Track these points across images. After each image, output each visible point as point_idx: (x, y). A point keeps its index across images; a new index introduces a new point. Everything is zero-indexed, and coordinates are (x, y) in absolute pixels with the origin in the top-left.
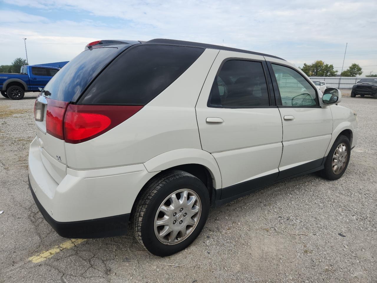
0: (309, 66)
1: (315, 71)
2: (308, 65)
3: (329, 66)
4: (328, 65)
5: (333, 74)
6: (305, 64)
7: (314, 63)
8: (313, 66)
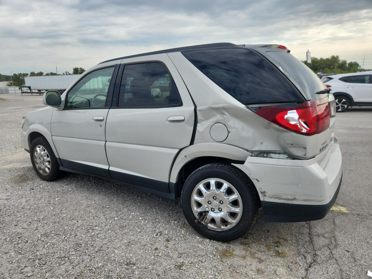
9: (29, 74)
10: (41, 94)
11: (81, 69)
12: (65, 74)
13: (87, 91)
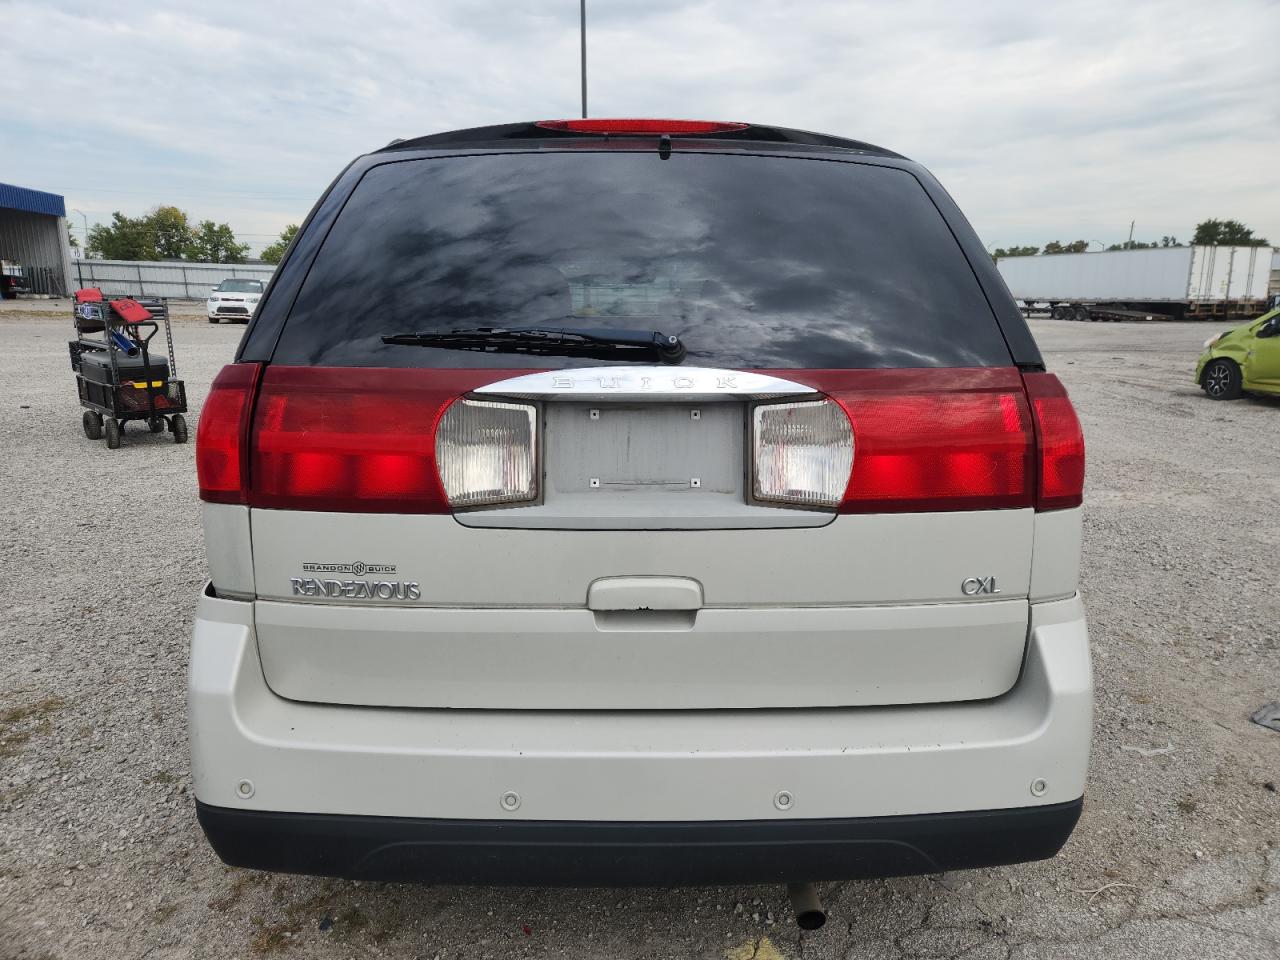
0: (134, 225)
1: (163, 242)
2: (131, 221)
3: (216, 228)
4: (213, 224)
5: (235, 257)
6: (117, 216)
7: (151, 215)
8: (147, 224)
9: (1042, 249)
10: (1031, 315)
11: (1230, 225)
12: (1160, 245)
13: (1192, 308)
